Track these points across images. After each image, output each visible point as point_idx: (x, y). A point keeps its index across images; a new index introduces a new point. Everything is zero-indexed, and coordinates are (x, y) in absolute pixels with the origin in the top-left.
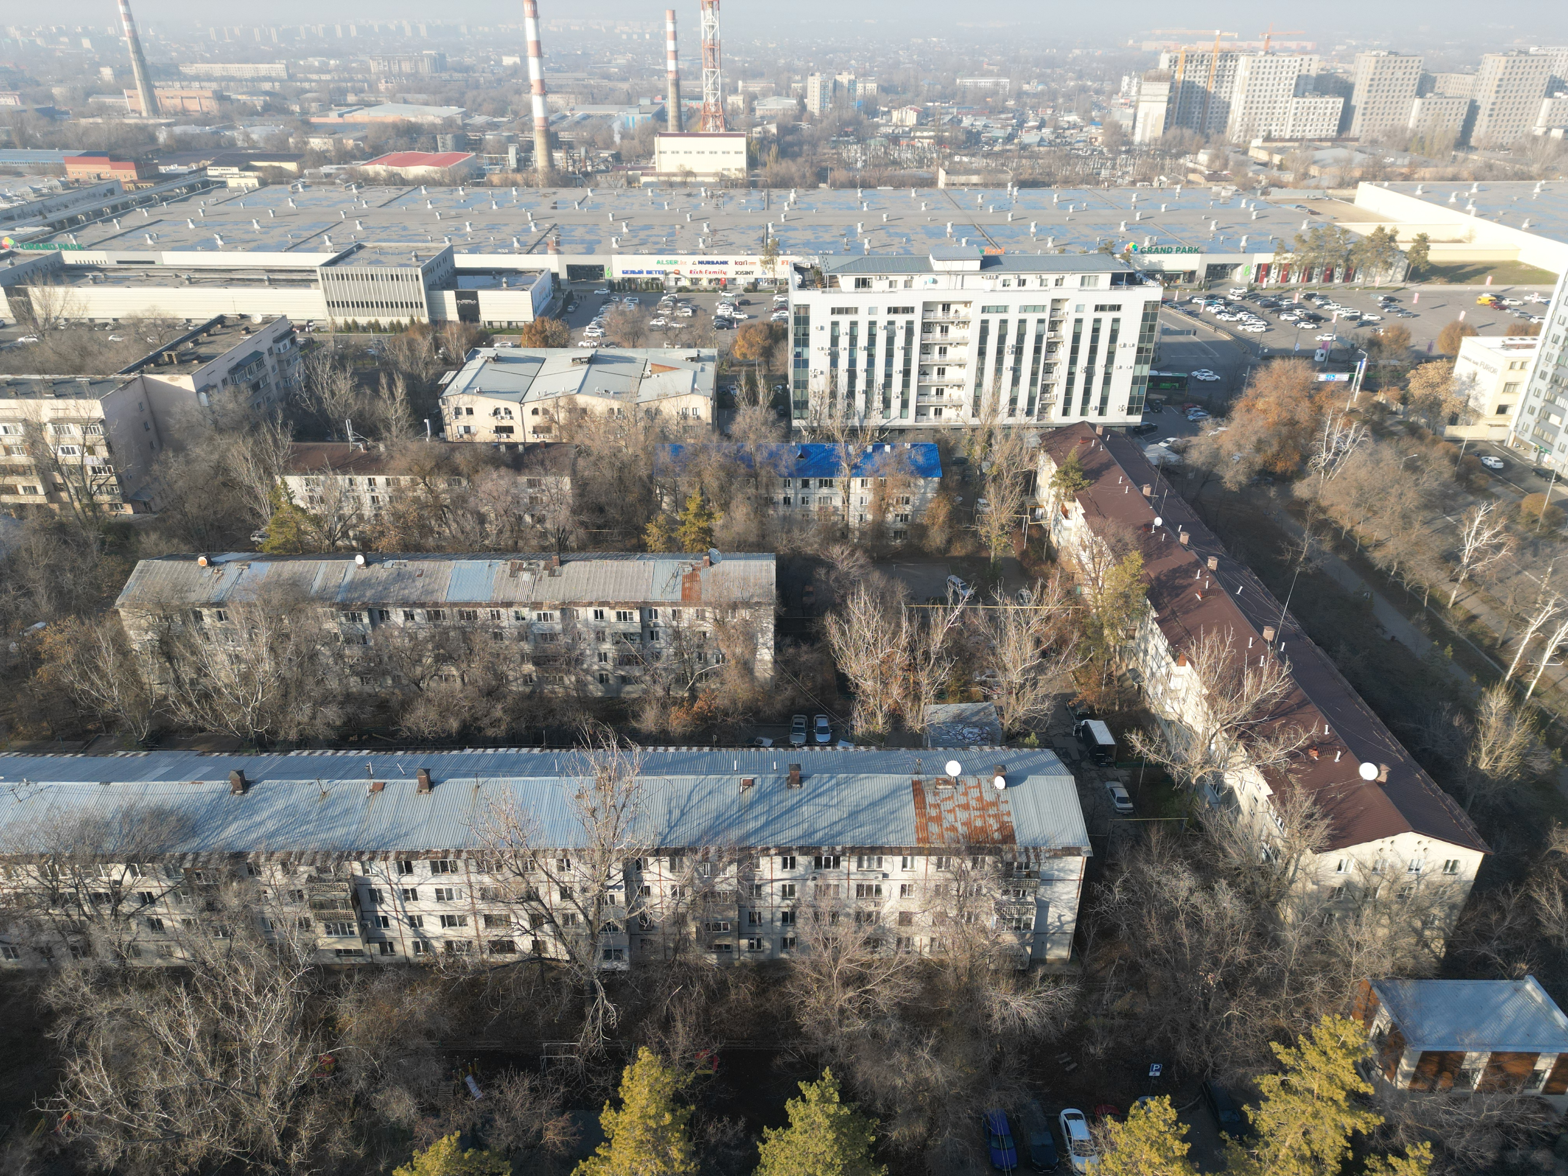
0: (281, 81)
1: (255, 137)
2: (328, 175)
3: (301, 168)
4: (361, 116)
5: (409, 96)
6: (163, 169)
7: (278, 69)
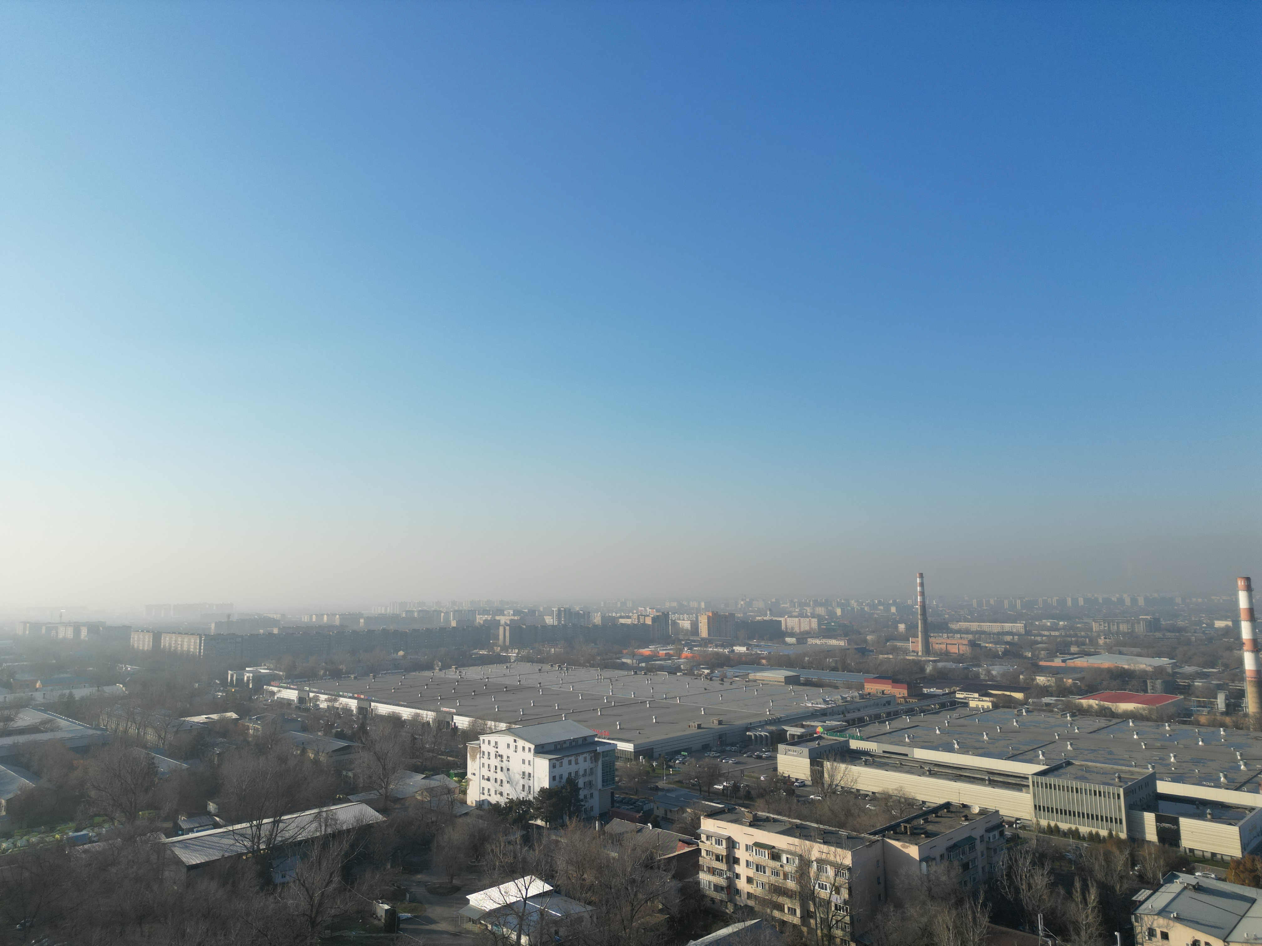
0: (1019, 635)
1: (994, 673)
2: (1047, 705)
3: (1026, 698)
4: (1081, 662)
5: (1124, 649)
6: (925, 691)
7: (1019, 627)
